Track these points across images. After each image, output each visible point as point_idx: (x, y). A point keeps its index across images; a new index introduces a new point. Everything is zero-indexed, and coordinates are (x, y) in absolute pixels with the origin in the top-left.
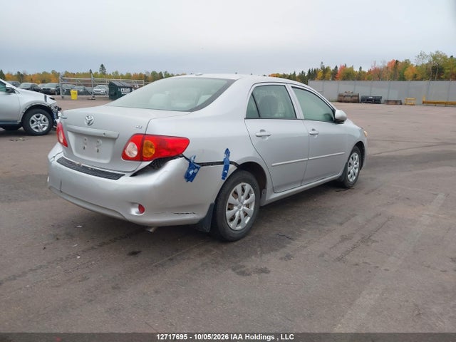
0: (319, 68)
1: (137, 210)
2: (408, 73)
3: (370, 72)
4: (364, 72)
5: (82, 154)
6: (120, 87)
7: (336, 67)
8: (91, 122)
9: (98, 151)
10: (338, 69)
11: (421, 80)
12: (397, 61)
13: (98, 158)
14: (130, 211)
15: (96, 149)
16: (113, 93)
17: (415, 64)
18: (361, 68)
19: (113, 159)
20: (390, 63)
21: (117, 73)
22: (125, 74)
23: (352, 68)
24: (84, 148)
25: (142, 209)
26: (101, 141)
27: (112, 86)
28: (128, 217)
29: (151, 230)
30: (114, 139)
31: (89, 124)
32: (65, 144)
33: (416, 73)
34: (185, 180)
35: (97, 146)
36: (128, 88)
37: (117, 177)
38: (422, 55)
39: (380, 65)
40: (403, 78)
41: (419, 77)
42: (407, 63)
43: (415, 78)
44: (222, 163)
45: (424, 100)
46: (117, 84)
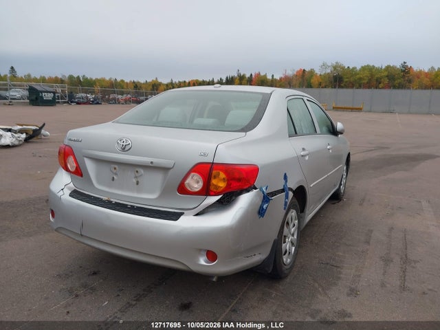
0: (236, 75)
1: (205, 258)
2: (314, 81)
3: (281, 79)
4: (276, 80)
5: (110, 186)
6: (42, 92)
7: (251, 75)
8: (127, 148)
9: (138, 183)
10: (253, 76)
11: (325, 87)
12: (304, 70)
13: (139, 191)
14: (199, 260)
15: (135, 181)
16: (34, 97)
17: (319, 73)
18: (273, 76)
19: (165, 193)
20: (297, 72)
21: (29, 75)
22: (38, 78)
23: (265, 76)
24: (113, 179)
25: (212, 256)
26: (141, 171)
27: (32, 90)
28: (194, 268)
29: (214, 280)
30: (165, 169)
31: (124, 149)
32: (78, 172)
33: (320, 81)
34: (257, 216)
35: (136, 177)
36: (50, 92)
37: (175, 216)
38: (324, 66)
39: (290, 73)
40: (310, 86)
41: (323, 85)
42: (312, 72)
43: (320, 85)
44: (283, 191)
45: (334, 105)
46: (39, 88)
